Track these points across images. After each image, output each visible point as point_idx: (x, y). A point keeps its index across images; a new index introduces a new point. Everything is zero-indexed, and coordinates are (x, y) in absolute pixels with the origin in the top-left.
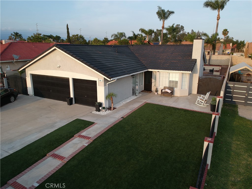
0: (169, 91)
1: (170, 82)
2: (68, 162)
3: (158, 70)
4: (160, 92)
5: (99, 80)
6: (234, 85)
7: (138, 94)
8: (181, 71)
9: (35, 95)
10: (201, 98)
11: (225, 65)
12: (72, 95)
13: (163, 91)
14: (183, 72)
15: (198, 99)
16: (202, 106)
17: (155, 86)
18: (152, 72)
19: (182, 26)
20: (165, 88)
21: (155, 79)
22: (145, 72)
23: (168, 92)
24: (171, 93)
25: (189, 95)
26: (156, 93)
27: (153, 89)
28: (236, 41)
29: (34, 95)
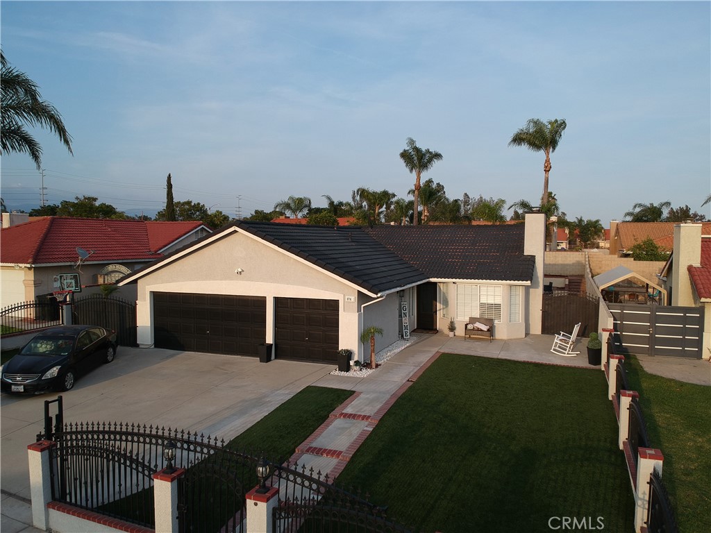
0: (485, 328)
1: (482, 305)
2: (352, 457)
3: (454, 280)
4: (460, 331)
5: (347, 297)
6: (622, 310)
7: (409, 337)
8: (508, 281)
9: (155, 347)
10: (561, 337)
11: (576, 276)
12: (270, 339)
13: (470, 327)
14: (512, 282)
15: (556, 341)
16: (566, 355)
17: (444, 316)
18: (435, 284)
19: (438, 184)
20: (473, 320)
21: (446, 303)
22: (417, 286)
23: (481, 330)
24: (488, 330)
25: (526, 336)
26: (451, 334)
27: (441, 323)
28: (576, 221)
29: (153, 347)
